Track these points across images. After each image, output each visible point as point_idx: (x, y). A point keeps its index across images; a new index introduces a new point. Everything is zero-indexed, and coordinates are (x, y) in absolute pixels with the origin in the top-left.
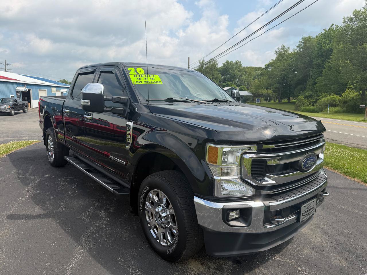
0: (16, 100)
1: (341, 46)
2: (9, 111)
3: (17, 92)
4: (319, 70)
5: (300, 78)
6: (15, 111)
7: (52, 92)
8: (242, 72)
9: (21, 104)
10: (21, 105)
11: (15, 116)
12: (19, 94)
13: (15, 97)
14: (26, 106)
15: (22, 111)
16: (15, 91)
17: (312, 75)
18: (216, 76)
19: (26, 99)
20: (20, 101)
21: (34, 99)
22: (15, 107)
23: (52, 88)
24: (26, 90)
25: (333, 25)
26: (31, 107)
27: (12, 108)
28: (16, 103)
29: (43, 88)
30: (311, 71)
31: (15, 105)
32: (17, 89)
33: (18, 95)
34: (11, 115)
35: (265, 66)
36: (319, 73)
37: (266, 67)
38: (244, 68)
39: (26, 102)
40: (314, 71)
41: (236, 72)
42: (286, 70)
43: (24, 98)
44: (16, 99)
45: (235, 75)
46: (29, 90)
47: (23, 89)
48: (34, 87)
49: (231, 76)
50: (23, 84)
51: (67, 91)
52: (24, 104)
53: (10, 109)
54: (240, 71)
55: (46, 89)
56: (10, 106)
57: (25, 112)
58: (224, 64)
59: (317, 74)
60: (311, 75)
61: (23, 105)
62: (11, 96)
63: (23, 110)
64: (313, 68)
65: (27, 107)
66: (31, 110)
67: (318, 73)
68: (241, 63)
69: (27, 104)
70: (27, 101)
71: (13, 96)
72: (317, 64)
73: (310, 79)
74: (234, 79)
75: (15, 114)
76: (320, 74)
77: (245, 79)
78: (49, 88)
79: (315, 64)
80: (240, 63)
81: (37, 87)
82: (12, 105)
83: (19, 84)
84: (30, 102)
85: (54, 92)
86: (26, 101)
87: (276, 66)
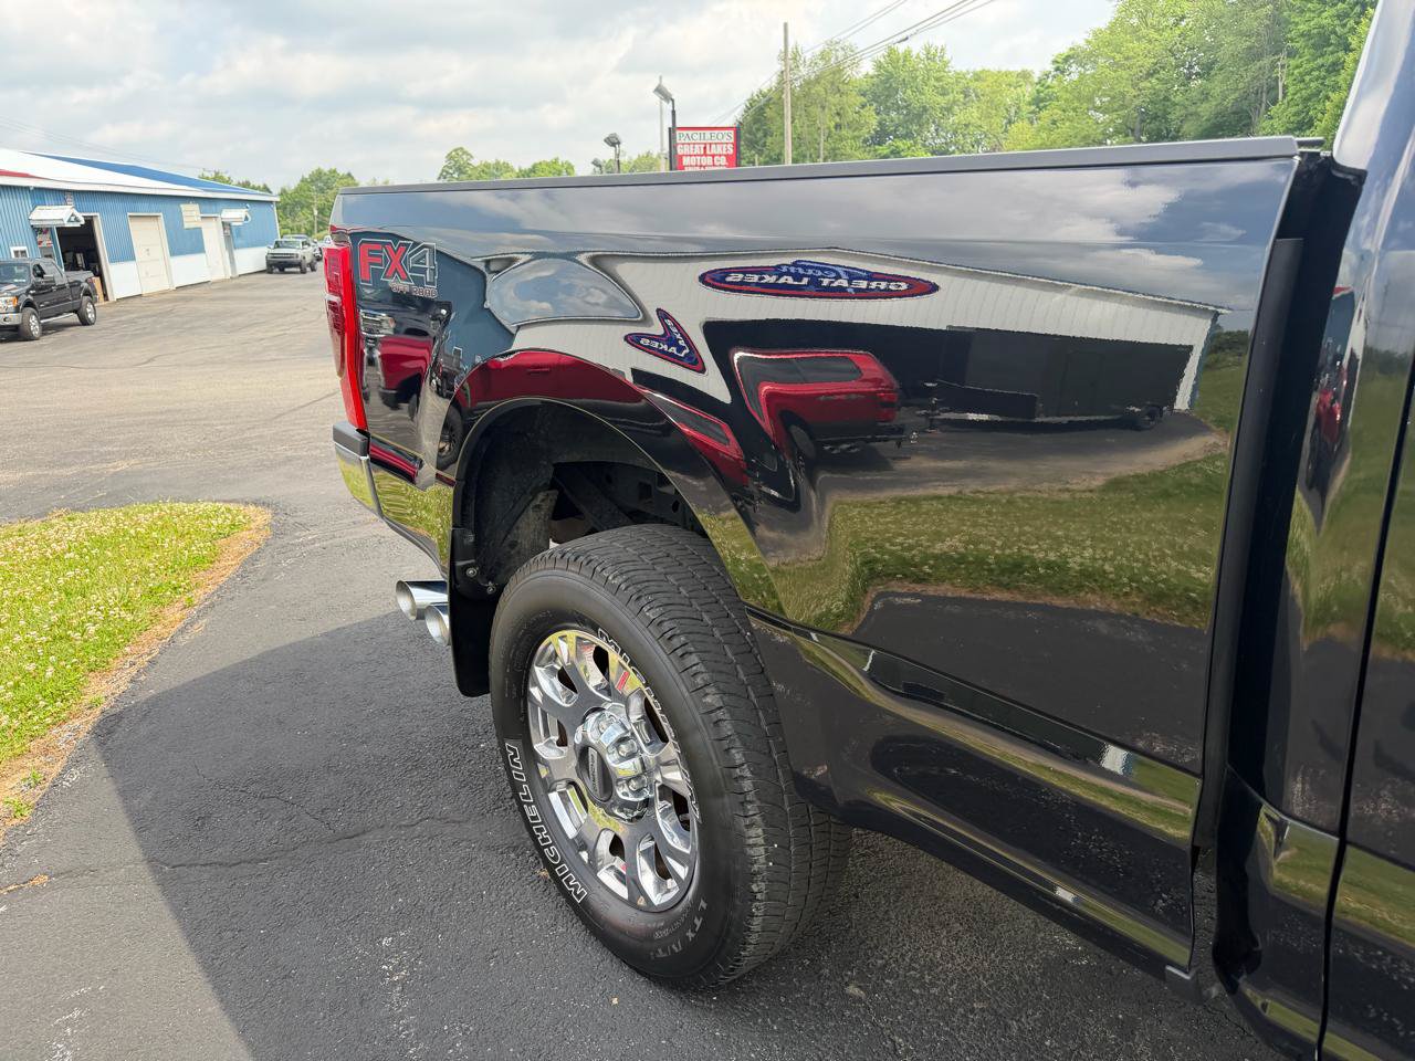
0: (38, 266)
2: (14, 319)
3: (38, 230)
4: (1320, 61)
5: (1228, 103)
6: (42, 319)
7: (186, 226)
8: (951, 97)
9: (62, 287)
10: (63, 292)
11: (46, 340)
12: (46, 241)
13: (34, 257)
14: (87, 293)
15: (73, 318)
16: (30, 230)
17: (1285, 87)
18: (851, 116)
19: (80, 259)
20: (56, 272)
21: (113, 260)
22: (41, 298)
23: (184, 207)
24: (77, 220)
26: (105, 296)
27: (29, 304)
28: (40, 280)
29: (144, 208)
30: (1283, 66)
31: (41, 290)
32: (33, 216)
33: (42, 245)
34: (28, 338)
35: (1054, 62)
36: (1323, 73)
37: (1057, 69)
38: (959, 77)
39: (83, 276)
40: (1297, 67)
41: (929, 95)
42: (1156, 72)
43: (69, 256)
44: (38, 261)
46: (89, 222)
47: (62, 215)
48: (109, 204)
49: (907, 114)
50: (60, 195)
51: (246, 218)
52: (75, 285)
53: (17, 310)
54: (943, 88)
55: (160, 211)
56: (18, 297)
57: (84, 322)
58: (879, 66)
59: (1311, 80)
60: (1280, 84)
61: (75, 290)
62: (13, 249)
63: (76, 311)
64: (1292, 54)
65: (90, 295)
66: (111, 310)
67: (1315, 73)
68: (947, 58)
69: (91, 284)
70: (87, 268)
71: (23, 252)
73: (1275, 101)
75: (46, 329)
76: (1325, 78)
78: (169, 206)
79: (1302, 35)
80: (942, 57)
81: (119, 205)
82: (27, 292)
83: (43, 195)
84: (100, 274)
85: (192, 225)
86: (81, 272)
87: (1118, 57)
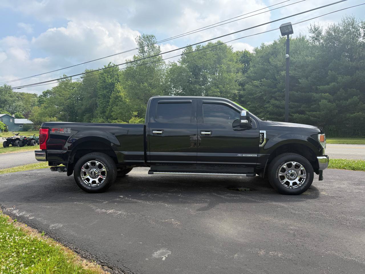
1: (130, 82)
4: (105, 100)
5: (87, 107)
17: (99, 104)
25: (110, 63)
30: (98, 100)
35: (43, 93)
36: (106, 102)
37: (44, 95)
40: (101, 101)
41: (7, 97)
45: (6, 101)
54: (11, 96)
67: (104, 102)
72: (103, 95)
73: (97, 107)
74: (5, 105)
77: (20, 106)
80: (10, 88)
87: (61, 94)
